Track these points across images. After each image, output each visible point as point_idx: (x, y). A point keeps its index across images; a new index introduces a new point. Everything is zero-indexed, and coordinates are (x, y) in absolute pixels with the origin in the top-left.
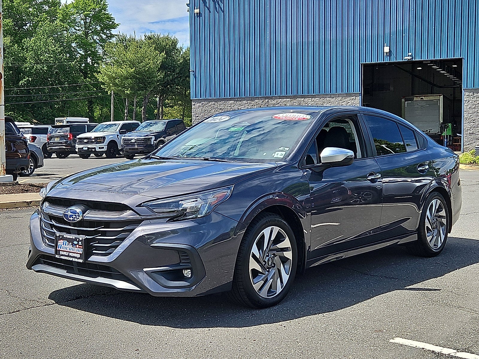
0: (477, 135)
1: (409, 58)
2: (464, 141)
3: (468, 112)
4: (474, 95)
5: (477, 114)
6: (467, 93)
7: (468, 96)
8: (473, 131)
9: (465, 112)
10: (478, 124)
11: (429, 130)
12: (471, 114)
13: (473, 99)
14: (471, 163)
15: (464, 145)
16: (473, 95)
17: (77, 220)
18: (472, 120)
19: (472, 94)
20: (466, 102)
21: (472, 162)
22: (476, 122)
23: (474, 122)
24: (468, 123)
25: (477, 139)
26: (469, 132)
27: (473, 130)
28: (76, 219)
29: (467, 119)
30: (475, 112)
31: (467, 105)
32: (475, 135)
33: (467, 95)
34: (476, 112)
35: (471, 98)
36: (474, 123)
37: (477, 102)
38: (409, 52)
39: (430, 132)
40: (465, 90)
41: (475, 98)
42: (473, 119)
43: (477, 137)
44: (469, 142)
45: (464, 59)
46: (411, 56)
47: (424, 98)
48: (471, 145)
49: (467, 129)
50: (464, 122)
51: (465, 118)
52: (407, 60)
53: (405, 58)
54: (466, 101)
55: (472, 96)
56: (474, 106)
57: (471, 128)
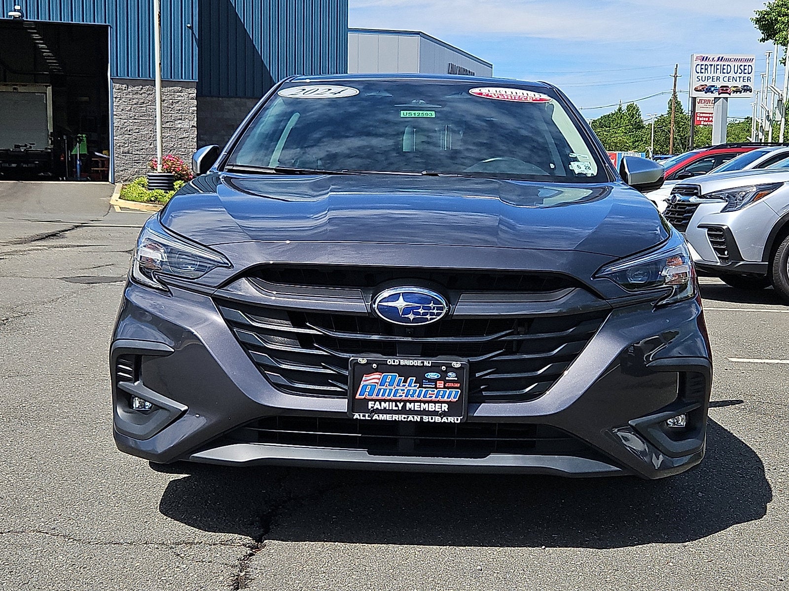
0: (135, 156)
1: (17, 14)
2: (115, 165)
3: (120, 117)
4: (128, 88)
5: (134, 120)
6: (118, 85)
7: (119, 91)
8: (128, 148)
9: (115, 116)
10: (135, 137)
11: (30, 144)
12: (125, 121)
13: (127, 96)
14: (151, 201)
15: (115, 171)
16: (126, 89)
17: (431, 319)
18: (127, 130)
19: (125, 87)
20: (117, 100)
21: (153, 199)
22: (134, 134)
23: (130, 133)
24: (121, 135)
25: (135, 163)
26: (122, 150)
27: (128, 146)
28: (428, 317)
29: (119, 128)
30: (131, 117)
31: (118, 105)
32: (131, 155)
33: (117, 88)
34: (133, 118)
35: (124, 94)
36: (130, 136)
37: (134, 101)
38: (15, 5)
39: (31, 147)
40: (113, 80)
41: (131, 94)
42: (129, 129)
43: (136, 159)
44: (123, 166)
45: (111, 27)
46: (20, 11)
47: (21, 89)
48: (126, 171)
49: (118, 145)
50: (115, 133)
51: (116, 126)
52: (13, 17)
53: (10, 14)
54: (116, 98)
55: (126, 91)
56: (130, 107)
57: (126, 144)
